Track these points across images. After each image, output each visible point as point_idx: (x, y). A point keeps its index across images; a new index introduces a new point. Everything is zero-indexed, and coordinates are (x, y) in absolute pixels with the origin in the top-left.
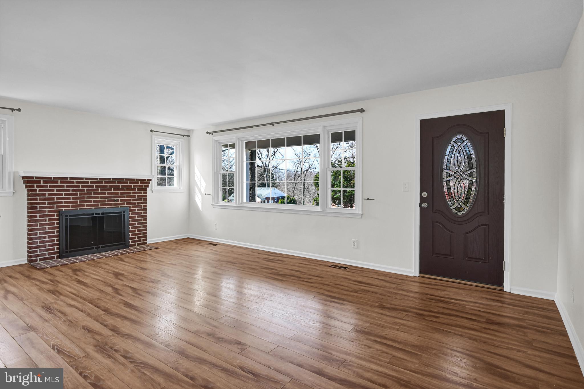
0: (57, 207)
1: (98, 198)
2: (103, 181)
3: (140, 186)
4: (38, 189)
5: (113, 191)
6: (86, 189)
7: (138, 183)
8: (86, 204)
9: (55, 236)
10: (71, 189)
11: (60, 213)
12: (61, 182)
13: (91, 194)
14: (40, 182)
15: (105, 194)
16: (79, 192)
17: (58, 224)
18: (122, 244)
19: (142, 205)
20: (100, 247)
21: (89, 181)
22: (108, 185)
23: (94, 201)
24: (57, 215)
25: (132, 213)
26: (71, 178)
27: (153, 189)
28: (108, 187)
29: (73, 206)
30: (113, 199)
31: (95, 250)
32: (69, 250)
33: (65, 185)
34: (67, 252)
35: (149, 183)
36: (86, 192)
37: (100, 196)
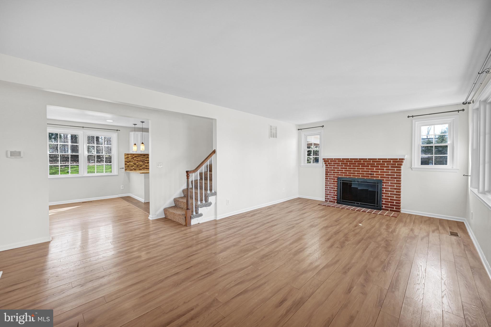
0: (337, 175)
1: (359, 171)
2: (362, 161)
3: (392, 164)
4: (329, 165)
5: (370, 168)
6: (352, 165)
7: (390, 162)
8: (352, 174)
9: (335, 191)
10: (344, 165)
11: (338, 178)
12: (338, 161)
13: (355, 169)
14: (328, 161)
15: (364, 169)
16: (348, 167)
17: (337, 184)
18: (375, 206)
19: (395, 180)
20: (359, 203)
21: (353, 160)
22: (366, 163)
23: (357, 173)
24: (337, 179)
25: (385, 185)
26: (343, 159)
27: (413, 167)
28: (366, 165)
29: (345, 175)
30: (370, 173)
31: (356, 204)
32: (341, 200)
33: (340, 163)
34: (340, 201)
35: (402, 162)
36: (352, 167)
37: (361, 170)
